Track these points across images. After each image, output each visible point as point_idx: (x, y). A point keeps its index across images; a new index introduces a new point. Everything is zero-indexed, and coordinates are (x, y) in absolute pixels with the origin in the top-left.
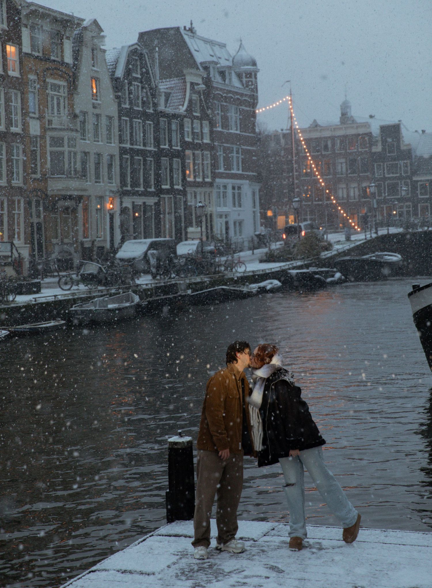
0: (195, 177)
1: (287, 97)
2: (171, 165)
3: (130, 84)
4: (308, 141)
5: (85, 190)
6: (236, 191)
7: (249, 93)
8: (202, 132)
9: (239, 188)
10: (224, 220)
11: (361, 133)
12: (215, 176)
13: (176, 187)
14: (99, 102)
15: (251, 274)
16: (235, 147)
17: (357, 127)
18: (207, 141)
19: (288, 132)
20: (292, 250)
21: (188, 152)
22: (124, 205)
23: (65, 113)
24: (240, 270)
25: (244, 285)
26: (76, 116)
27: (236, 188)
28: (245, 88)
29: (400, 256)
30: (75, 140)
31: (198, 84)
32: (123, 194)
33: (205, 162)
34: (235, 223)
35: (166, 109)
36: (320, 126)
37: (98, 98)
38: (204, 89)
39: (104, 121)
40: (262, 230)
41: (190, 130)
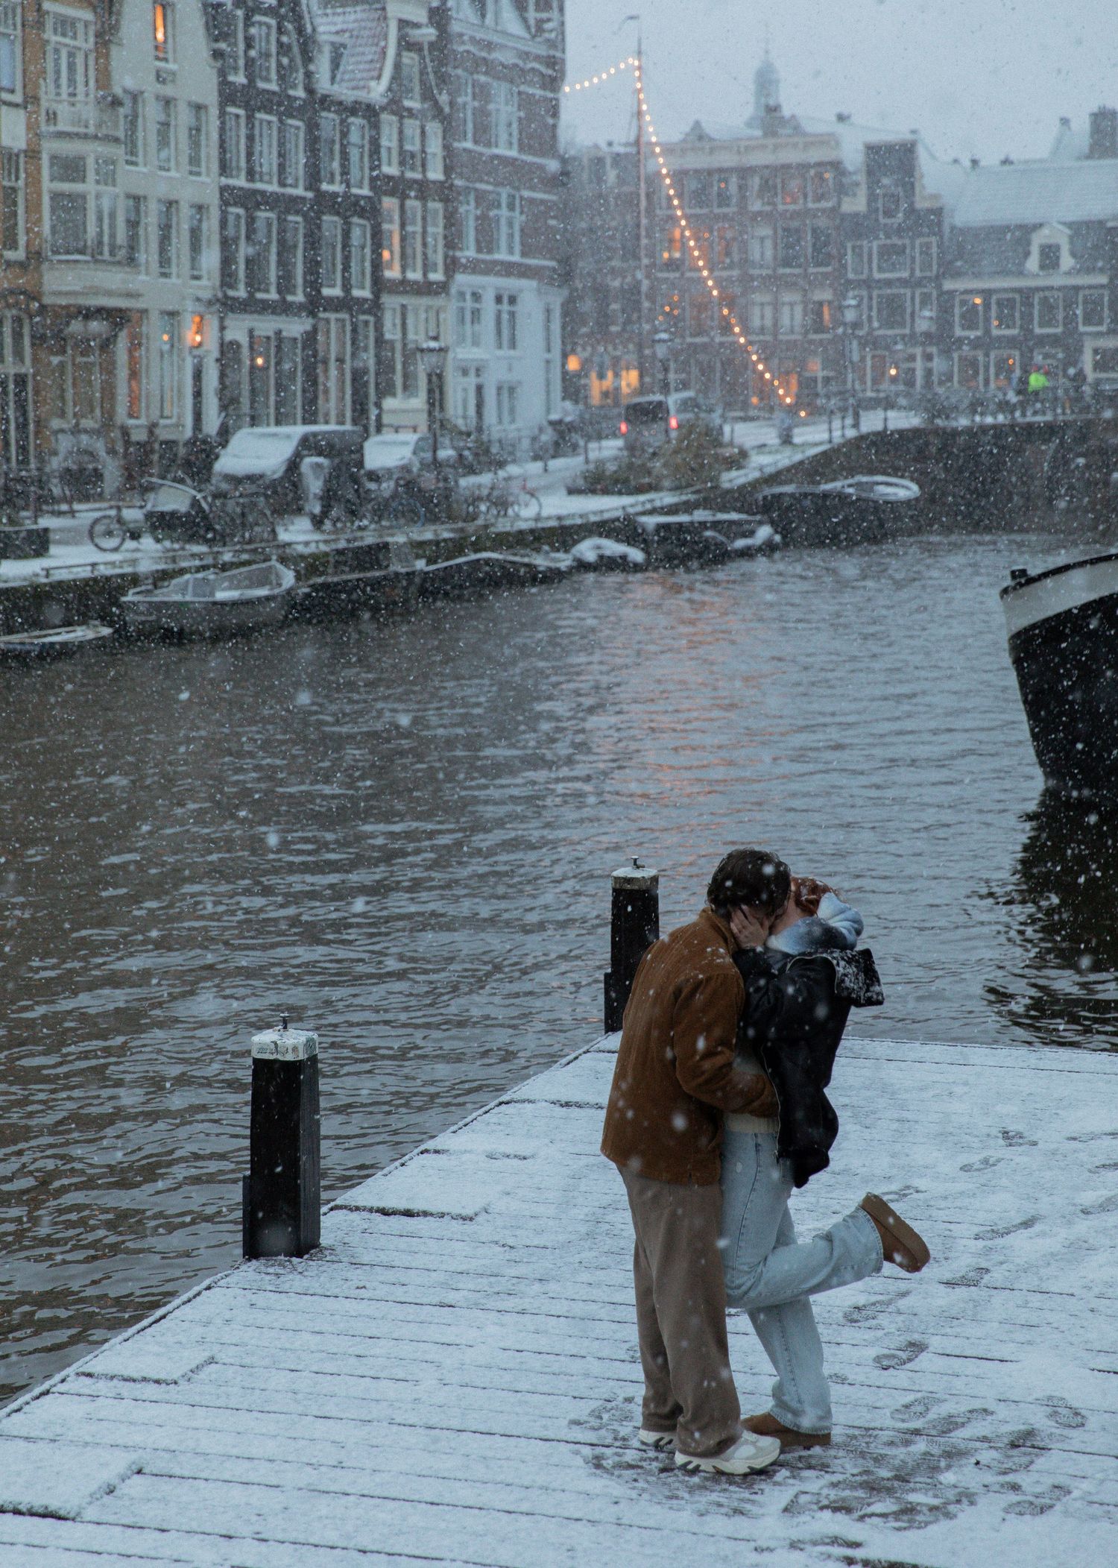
0: (404, 269)
1: (630, 61)
2: (346, 235)
3: (248, 22)
4: (680, 176)
5: (136, 295)
6: (505, 307)
7: (542, 51)
8: (423, 151)
9: (512, 300)
10: (472, 381)
11: (812, 161)
12: (452, 266)
13: (356, 293)
14: (172, 66)
15: (553, 523)
16: (504, 193)
17: (807, 146)
18: (435, 174)
19: (629, 150)
20: (650, 465)
21: (389, 203)
22: (229, 336)
23: (87, 94)
24: (526, 514)
25: (538, 550)
26: (116, 103)
27: (505, 300)
28: (534, 37)
29: (915, 487)
30: (113, 163)
31: (417, 26)
32: (227, 306)
33: (430, 230)
34: (499, 389)
35: (336, 87)
36: (711, 139)
37: (170, 56)
38: (433, 38)
39: (183, 118)
40: (567, 411)
41: (394, 144)
